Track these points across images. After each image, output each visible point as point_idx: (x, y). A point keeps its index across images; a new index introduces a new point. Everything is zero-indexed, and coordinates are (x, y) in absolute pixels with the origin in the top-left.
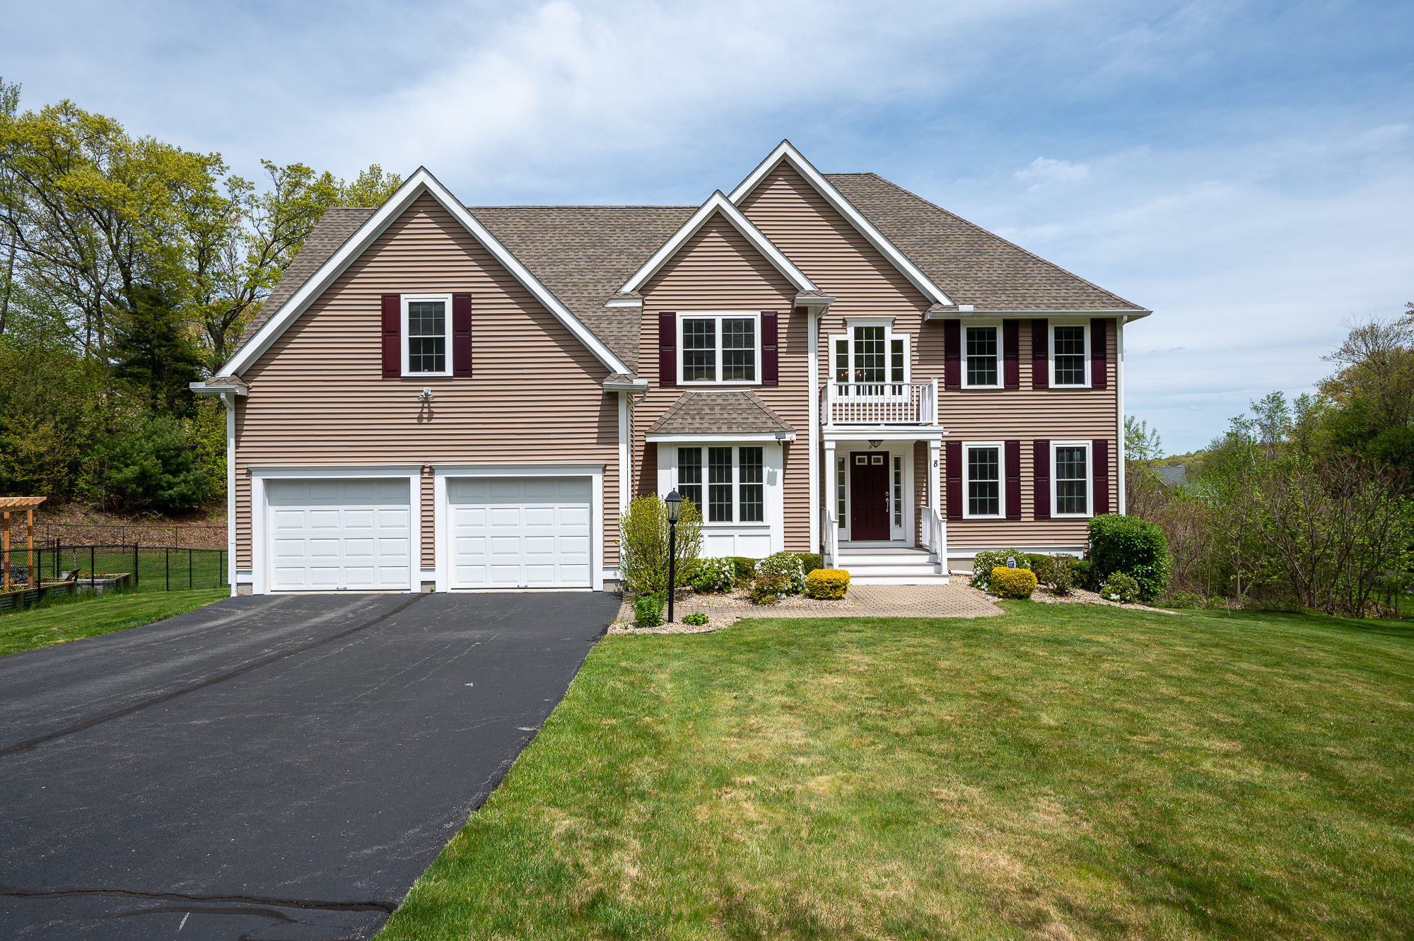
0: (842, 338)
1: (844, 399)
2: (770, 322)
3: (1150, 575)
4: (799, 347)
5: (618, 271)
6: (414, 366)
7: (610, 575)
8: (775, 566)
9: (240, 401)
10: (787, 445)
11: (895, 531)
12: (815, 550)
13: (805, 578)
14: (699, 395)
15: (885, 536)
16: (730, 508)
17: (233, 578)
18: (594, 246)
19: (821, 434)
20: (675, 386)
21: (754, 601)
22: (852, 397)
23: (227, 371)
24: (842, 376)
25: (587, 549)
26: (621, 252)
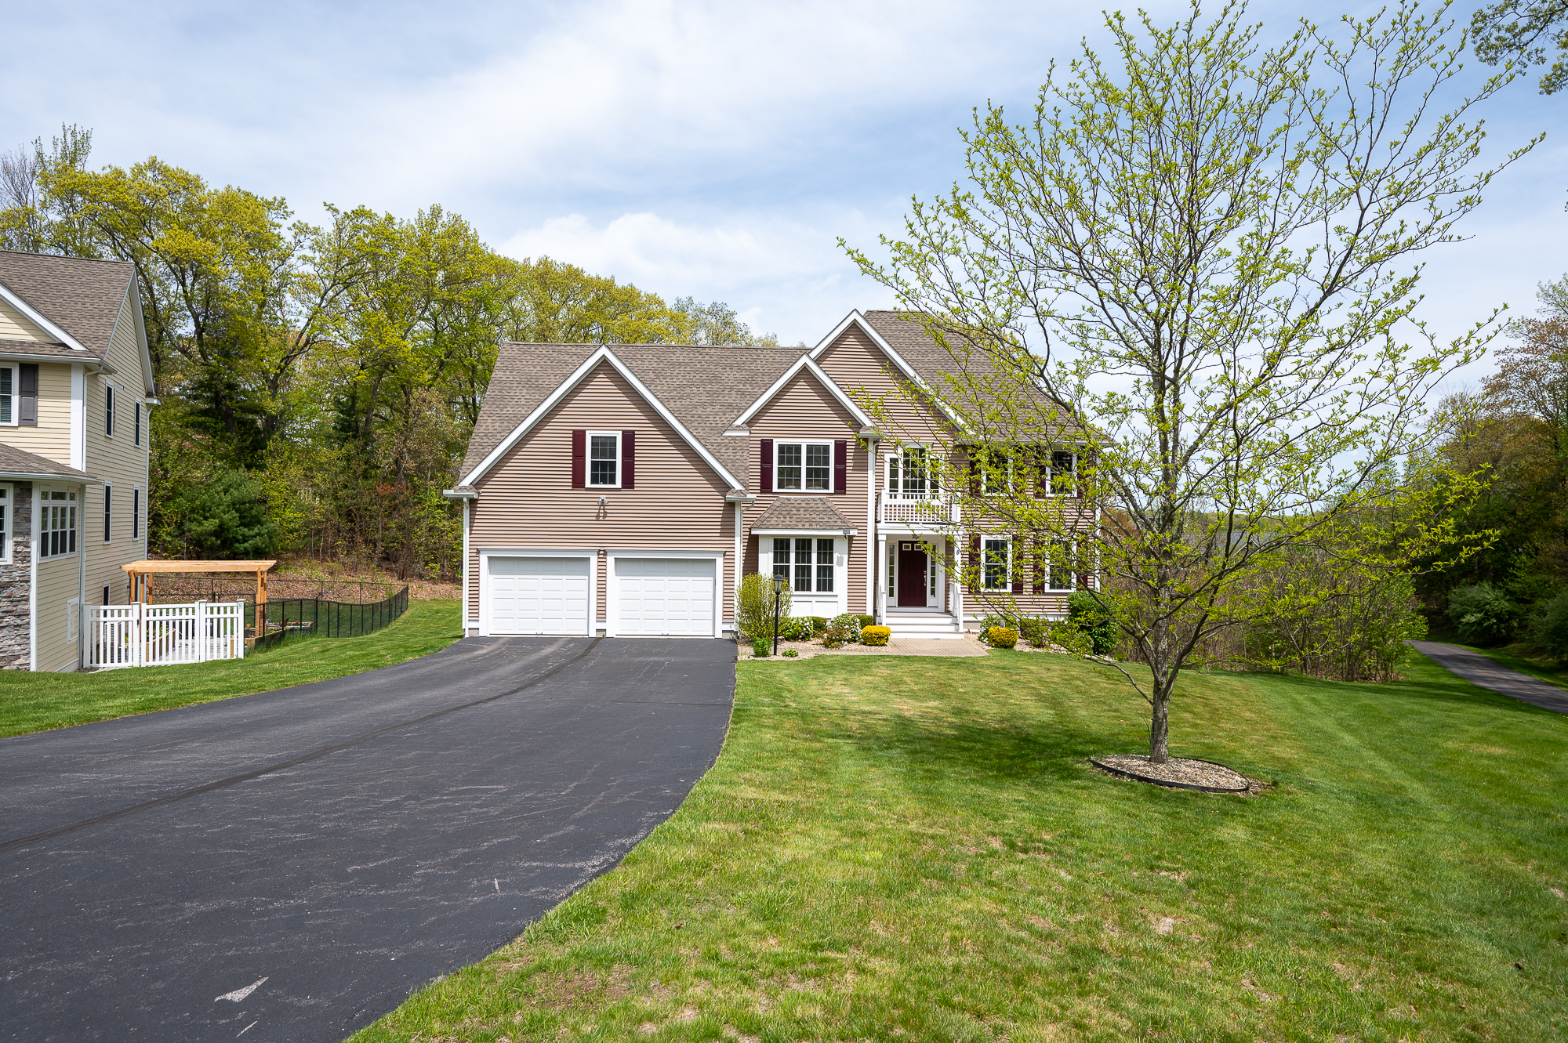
0: (894, 456)
1: (893, 502)
2: (841, 447)
3: (1104, 635)
4: (862, 466)
5: (730, 405)
6: (594, 480)
7: (727, 627)
8: (840, 623)
9: (473, 502)
10: (851, 538)
11: (930, 600)
12: (870, 612)
13: (861, 632)
14: (789, 499)
15: (924, 604)
16: (809, 581)
17: (466, 624)
18: (710, 383)
19: (876, 529)
20: (771, 492)
21: (826, 646)
22: (900, 500)
23: (466, 482)
24: (894, 485)
25: (711, 609)
26: (731, 389)
